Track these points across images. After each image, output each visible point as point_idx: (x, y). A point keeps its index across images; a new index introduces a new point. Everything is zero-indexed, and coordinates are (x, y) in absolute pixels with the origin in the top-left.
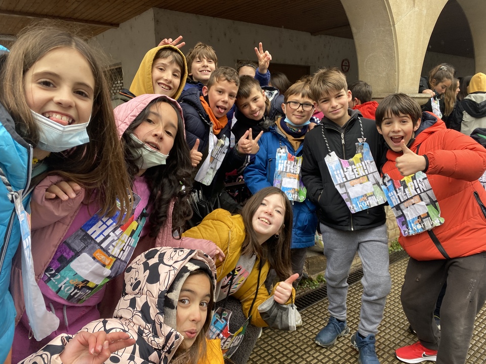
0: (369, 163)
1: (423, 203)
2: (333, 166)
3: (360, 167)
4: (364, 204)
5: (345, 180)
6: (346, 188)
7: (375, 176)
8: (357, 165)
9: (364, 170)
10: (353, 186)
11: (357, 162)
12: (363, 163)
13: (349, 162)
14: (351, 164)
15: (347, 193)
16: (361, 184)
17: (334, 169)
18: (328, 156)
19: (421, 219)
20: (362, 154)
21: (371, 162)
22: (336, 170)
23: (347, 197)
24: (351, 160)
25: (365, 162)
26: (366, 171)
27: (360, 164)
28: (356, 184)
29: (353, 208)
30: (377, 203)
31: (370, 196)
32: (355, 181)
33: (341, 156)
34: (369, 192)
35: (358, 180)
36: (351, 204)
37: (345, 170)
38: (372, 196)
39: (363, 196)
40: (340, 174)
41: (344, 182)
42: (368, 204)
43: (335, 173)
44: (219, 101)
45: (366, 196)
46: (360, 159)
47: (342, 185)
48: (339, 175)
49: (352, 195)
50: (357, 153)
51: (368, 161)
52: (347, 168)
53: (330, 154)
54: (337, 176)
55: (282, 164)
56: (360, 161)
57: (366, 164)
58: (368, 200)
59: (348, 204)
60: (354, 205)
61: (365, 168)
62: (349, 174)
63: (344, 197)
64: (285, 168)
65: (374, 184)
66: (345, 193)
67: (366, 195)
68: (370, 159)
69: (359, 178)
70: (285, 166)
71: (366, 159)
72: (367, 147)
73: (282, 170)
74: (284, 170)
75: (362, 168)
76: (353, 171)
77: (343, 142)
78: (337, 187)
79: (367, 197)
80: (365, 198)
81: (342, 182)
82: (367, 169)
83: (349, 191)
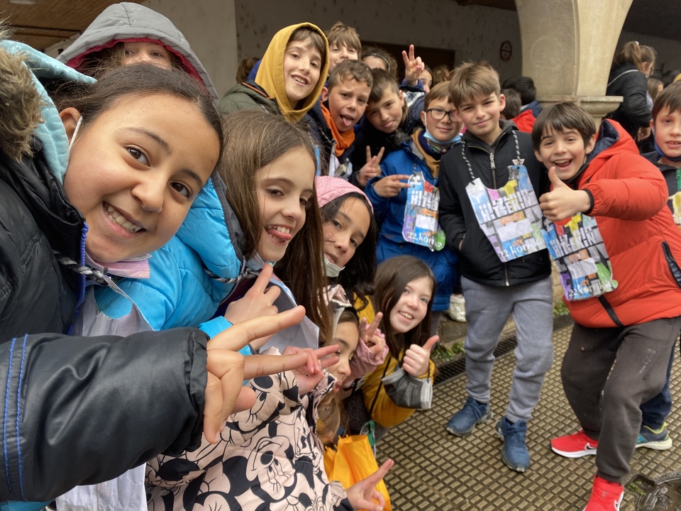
0: (527, 193)
1: (592, 260)
2: (478, 199)
3: (514, 199)
4: (520, 250)
5: (493, 217)
6: (494, 228)
7: (535, 211)
8: (511, 196)
9: (519, 203)
10: (505, 225)
11: (511, 193)
12: (518, 193)
13: (499, 192)
14: (503, 195)
15: (496, 235)
16: (515, 221)
17: (479, 202)
18: (470, 184)
19: (589, 280)
20: (518, 180)
21: (529, 192)
22: (482, 204)
23: (496, 241)
24: (502, 189)
25: (522, 192)
26: (522, 204)
27: (514, 194)
28: (509, 222)
29: (504, 255)
30: (537, 247)
31: (527, 238)
32: (507, 218)
33: (489, 184)
34: (526, 233)
35: (511, 217)
36: (502, 250)
37: (494, 203)
38: (530, 238)
39: (518, 238)
40: (487, 208)
41: (492, 220)
42: (525, 249)
43: (480, 207)
44: (343, 107)
45: (522, 239)
46: (515, 188)
47: (490, 224)
48: (486, 211)
49: (503, 238)
50: (511, 180)
51: (526, 191)
52: (496, 201)
53: (474, 181)
54: (482, 212)
55: (417, 196)
56: (514, 191)
57: (523, 195)
58: (524, 243)
59: (498, 250)
60: (506, 251)
61: (521, 200)
62: (499, 209)
63: (493, 240)
64: (420, 202)
65: (533, 222)
66: (494, 235)
67: (521, 237)
68: (528, 188)
69: (512, 214)
70: (420, 198)
71: (523, 188)
72: (523, 173)
73: (415, 203)
74: (419, 204)
75: (516, 200)
76: (504, 204)
77: (493, 165)
78: (483, 227)
79: (524, 240)
80: (521, 241)
81: (489, 219)
82: (523, 202)
83: (499, 232)
